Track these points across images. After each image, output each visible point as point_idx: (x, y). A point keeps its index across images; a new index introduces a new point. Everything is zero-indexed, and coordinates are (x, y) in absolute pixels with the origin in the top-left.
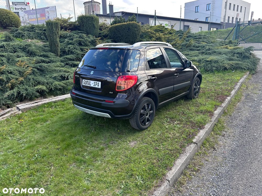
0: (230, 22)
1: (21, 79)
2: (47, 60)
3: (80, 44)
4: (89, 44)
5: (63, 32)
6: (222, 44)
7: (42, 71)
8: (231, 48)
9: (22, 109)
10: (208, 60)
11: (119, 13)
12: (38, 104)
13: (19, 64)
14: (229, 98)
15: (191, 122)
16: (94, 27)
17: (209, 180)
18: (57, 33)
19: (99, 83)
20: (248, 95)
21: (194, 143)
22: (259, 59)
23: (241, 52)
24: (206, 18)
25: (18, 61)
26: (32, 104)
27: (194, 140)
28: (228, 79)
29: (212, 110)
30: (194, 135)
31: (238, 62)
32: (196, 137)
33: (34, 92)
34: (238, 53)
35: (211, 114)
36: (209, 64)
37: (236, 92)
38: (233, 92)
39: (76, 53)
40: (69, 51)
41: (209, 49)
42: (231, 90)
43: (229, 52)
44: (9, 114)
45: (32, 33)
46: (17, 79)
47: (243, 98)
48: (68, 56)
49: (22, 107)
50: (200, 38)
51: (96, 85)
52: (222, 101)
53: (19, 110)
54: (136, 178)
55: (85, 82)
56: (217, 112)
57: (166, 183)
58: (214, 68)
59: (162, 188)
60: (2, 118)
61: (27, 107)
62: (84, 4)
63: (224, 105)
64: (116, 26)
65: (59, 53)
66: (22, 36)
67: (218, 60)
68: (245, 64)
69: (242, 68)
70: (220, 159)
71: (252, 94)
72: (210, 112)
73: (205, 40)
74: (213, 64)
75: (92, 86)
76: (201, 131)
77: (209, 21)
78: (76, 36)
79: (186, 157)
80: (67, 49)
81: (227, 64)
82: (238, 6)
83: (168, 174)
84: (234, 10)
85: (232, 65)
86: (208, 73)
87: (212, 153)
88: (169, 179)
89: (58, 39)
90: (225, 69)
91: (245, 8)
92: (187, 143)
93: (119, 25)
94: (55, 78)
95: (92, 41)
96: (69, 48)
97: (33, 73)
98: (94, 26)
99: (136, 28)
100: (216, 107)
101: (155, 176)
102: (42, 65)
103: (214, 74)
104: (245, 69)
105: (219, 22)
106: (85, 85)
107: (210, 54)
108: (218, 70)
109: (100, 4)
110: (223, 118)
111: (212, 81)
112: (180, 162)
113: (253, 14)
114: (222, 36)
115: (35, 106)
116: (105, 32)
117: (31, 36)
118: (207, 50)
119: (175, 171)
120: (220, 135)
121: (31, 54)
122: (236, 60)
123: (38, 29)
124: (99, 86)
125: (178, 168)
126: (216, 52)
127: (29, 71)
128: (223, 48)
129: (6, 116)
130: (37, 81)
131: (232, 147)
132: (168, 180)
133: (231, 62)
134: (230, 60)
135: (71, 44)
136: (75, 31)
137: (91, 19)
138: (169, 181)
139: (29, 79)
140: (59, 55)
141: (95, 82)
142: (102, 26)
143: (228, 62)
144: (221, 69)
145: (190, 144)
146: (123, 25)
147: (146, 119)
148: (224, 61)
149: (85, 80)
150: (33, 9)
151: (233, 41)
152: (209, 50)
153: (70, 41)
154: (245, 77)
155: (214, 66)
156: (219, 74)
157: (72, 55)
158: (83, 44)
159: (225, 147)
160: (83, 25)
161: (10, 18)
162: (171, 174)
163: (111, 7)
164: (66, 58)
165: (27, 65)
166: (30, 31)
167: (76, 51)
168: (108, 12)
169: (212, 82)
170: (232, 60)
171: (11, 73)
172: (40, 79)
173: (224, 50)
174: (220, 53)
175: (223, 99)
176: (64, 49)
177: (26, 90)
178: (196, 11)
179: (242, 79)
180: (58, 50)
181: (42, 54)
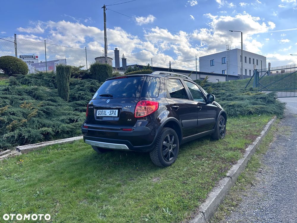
0: (248, 75)
1: (24, 120)
2: (55, 104)
3: (91, 90)
5: (73, 80)
6: (243, 91)
7: (48, 114)
8: (252, 94)
9: (22, 150)
10: (230, 104)
12: (42, 145)
13: (23, 106)
14: (259, 138)
15: (222, 158)
17: (251, 215)
18: (67, 78)
19: (115, 111)
20: (280, 136)
21: (228, 177)
22: (285, 103)
23: (264, 96)
24: (223, 71)
25: (23, 103)
26: (35, 146)
27: (228, 174)
28: (255, 123)
29: (243, 147)
30: (227, 170)
31: (263, 106)
32: (229, 171)
33: (38, 134)
34: (260, 98)
35: (243, 151)
36: (232, 108)
37: (267, 133)
38: (263, 133)
39: (87, 99)
40: (79, 97)
41: (230, 96)
42: (260, 131)
43: (252, 98)
44: (7, 155)
46: (20, 120)
47: (275, 139)
48: (79, 102)
49: (23, 148)
50: (219, 87)
51: (112, 113)
52: (253, 140)
53: (19, 151)
54: (163, 211)
55: (99, 112)
56: (249, 149)
57: (200, 215)
58: (238, 113)
59: (196, 220)
61: (29, 148)
62: (95, 59)
63: (255, 143)
65: (68, 99)
66: (29, 83)
67: (241, 104)
68: (270, 107)
69: (268, 112)
70: (261, 194)
71: (284, 135)
72: (240, 149)
73: (224, 88)
74: (236, 109)
75: (108, 115)
76: (234, 166)
77: (226, 74)
78: (87, 83)
79: (221, 190)
80: (77, 95)
81: (251, 108)
82: (253, 59)
83: (201, 206)
84: (250, 63)
85: (257, 109)
86: (232, 118)
87: (251, 188)
88: (204, 211)
89: (68, 84)
90: (250, 113)
91: (261, 61)
92: (220, 177)
93: (134, 73)
94: (63, 121)
96: (80, 94)
97: (39, 115)
98: (107, 75)
100: (247, 145)
101: (186, 208)
102: (49, 107)
103: (239, 118)
104: (271, 113)
105: (237, 75)
106: (99, 115)
107: (231, 100)
108: (242, 114)
109: (112, 59)
110: (256, 156)
111: (238, 124)
112: (214, 195)
113: (270, 66)
114: (242, 86)
115: (38, 147)
117: (38, 83)
118: (227, 96)
119: (210, 203)
120: (256, 172)
121: (38, 98)
122: (260, 104)
123: (46, 76)
124: (115, 114)
125: (213, 200)
126: (237, 98)
127: (34, 112)
128: (245, 94)
129: (3, 157)
130: (42, 124)
131: (272, 183)
132: (202, 212)
133: (255, 106)
134: (254, 104)
135: (81, 90)
136: (87, 79)
137: (104, 67)
138: (204, 213)
139: (34, 122)
140: (68, 101)
141: (111, 111)
143: (252, 106)
144: (246, 114)
145: (224, 178)
147: (170, 153)
148: (247, 105)
149: (100, 110)
150: (41, 62)
151: (254, 88)
152: (230, 97)
153: (81, 88)
154: (273, 120)
155: (238, 111)
156: (245, 118)
157: (82, 101)
159: (264, 182)
160: (95, 73)
161: (17, 65)
162: (205, 207)
163: (124, 60)
164: (76, 103)
165: (33, 107)
166: (38, 79)
167: (87, 97)
168: (121, 66)
169: (238, 125)
170: (256, 104)
171: (13, 114)
172: (47, 122)
173: (245, 96)
174: (242, 99)
175: (253, 138)
176: (73, 95)
177: (29, 132)
178: (212, 65)
179: (270, 122)
180: (67, 95)
181: (49, 98)
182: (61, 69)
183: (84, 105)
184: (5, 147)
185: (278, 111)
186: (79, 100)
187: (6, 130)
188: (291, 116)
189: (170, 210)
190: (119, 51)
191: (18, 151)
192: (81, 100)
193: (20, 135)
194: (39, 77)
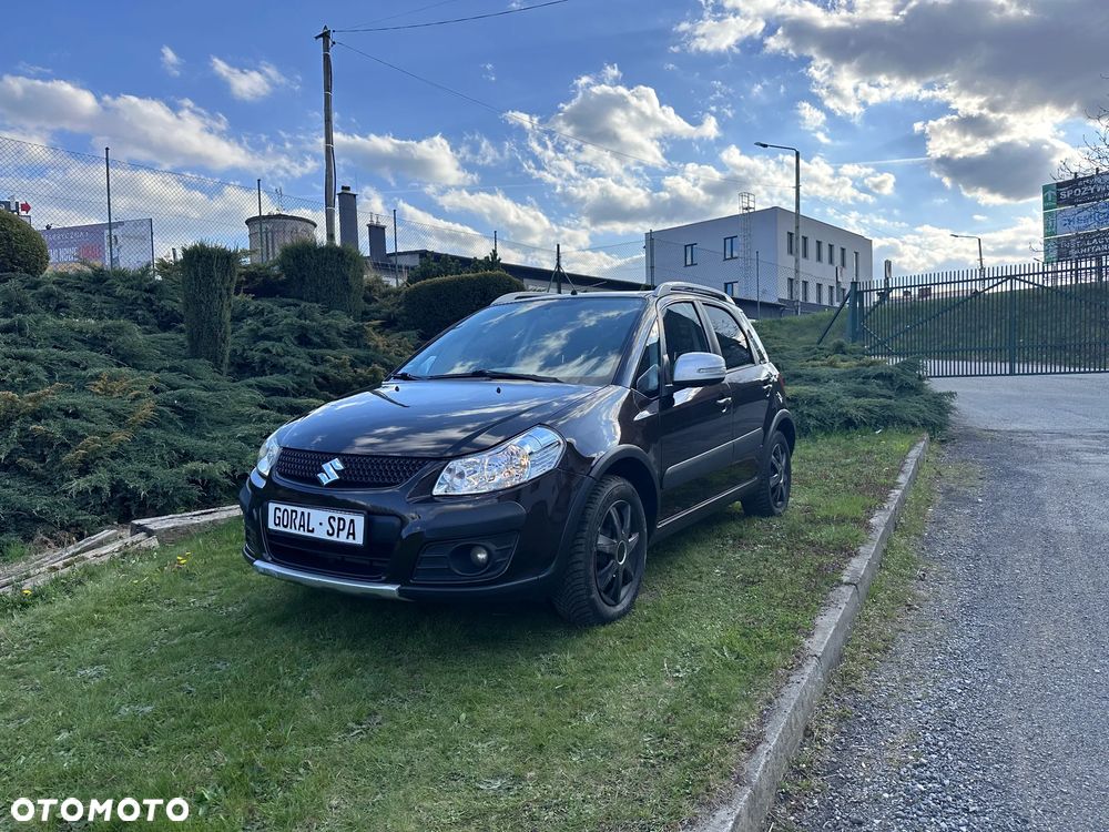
0: (812, 299)
1: (121, 436)
3: (303, 340)
4: (340, 340)
6: (811, 354)
7: (185, 418)
8: (845, 365)
9: (160, 530)
13: (100, 388)
14: (897, 492)
15: (812, 544)
16: (348, 288)
18: (224, 292)
20: (951, 490)
21: (848, 584)
22: (951, 395)
23: (890, 372)
24: (726, 284)
25: (97, 377)
26: (194, 518)
27: (845, 579)
29: (861, 514)
30: (837, 569)
31: (888, 401)
32: (845, 572)
33: (182, 483)
34: (876, 377)
35: (864, 525)
37: (913, 480)
38: (902, 479)
39: (294, 371)
40: (263, 361)
42: (893, 474)
43: (847, 376)
44: (117, 545)
45: (96, 298)
46: (105, 435)
48: (270, 380)
49: (156, 524)
52: (883, 497)
53: (150, 533)
54: (714, 654)
56: (879, 520)
57: (809, 668)
58: (812, 422)
59: (808, 670)
60: (96, 556)
61: (177, 524)
62: (247, 222)
63: (891, 506)
64: (437, 286)
65: (225, 368)
66: (60, 306)
67: (819, 396)
68: (909, 407)
69: (903, 422)
70: (938, 625)
72: (856, 520)
74: (805, 409)
76: (854, 561)
78: (284, 315)
79: (841, 611)
80: (257, 356)
81: (852, 405)
82: (830, 246)
83: (807, 644)
84: (819, 258)
85: (869, 411)
87: (909, 615)
88: (819, 655)
89: (227, 315)
90: (850, 422)
91: (857, 253)
92: (827, 585)
93: (448, 282)
94: (244, 441)
95: (349, 331)
96: (267, 351)
98: (348, 284)
100: (870, 511)
102: (190, 395)
103: (815, 440)
104: (914, 425)
105: (774, 300)
108: (825, 428)
109: (315, 226)
110: (900, 541)
112: (827, 627)
113: (890, 270)
115: (205, 524)
116: (386, 306)
119: (824, 638)
120: (911, 578)
122: (880, 396)
123: (121, 284)
125: (830, 634)
126: (800, 376)
127: (146, 408)
128: (822, 365)
130: (178, 451)
131: (962, 601)
132: (815, 656)
133: (863, 401)
134: (858, 394)
135: (266, 337)
136: (269, 299)
138: (819, 658)
139: (149, 442)
140: (225, 374)
142: (370, 288)
143: (855, 401)
144: (837, 425)
145: (837, 586)
148: (838, 398)
150: (48, 228)
151: (849, 346)
153: (266, 330)
155: (809, 416)
156: (834, 439)
157: (277, 376)
158: (317, 340)
159: (938, 601)
160: (303, 278)
162: (816, 645)
163: (377, 232)
164: (259, 385)
165: (135, 392)
166: (90, 292)
167: (295, 362)
169: (819, 461)
170: (866, 395)
171: (76, 415)
172: (187, 442)
173: (824, 371)
174: (816, 380)
175: (882, 491)
176: (241, 355)
177: (145, 475)
178: (689, 263)
179: (917, 449)
180: (223, 354)
181: (168, 364)
182: (203, 259)
183: (285, 393)
184: (78, 525)
185: (933, 417)
186: (263, 373)
187: (63, 468)
188: (970, 436)
189: (731, 651)
190: (355, 196)
191: (143, 533)
192: (271, 374)
193: (117, 487)
194: (93, 286)
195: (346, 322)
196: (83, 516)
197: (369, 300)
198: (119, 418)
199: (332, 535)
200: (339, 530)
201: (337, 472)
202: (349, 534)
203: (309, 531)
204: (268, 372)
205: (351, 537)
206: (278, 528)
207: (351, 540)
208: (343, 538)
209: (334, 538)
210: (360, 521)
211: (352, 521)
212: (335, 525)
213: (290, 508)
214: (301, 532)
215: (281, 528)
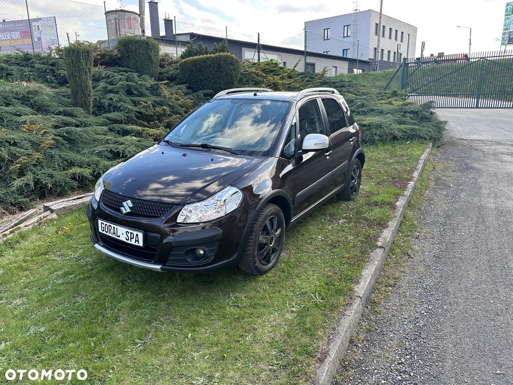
0: (385, 59)
1: (37, 155)
2: (73, 121)
3: (129, 92)
4: (147, 92)
6: (381, 96)
7: (71, 142)
8: (397, 103)
9: (57, 209)
10: (364, 123)
11: (184, 36)
12: (85, 201)
13: (26, 129)
14: (412, 183)
15: (366, 219)
16: (152, 62)
17: (414, 297)
18: (87, 70)
20: (439, 179)
21: (380, 247)
22: (446, 122)
23: (417, 110)
24: (344, 50)
25: (25, 123)
26: (74, 201)
27: (379, 244)
28: (402, 155)
29: (392, 200)
30: (376, 237)
31: (414, 127)
32: (380, 239)
33: (68, 180)
34: (411, 112)
35: (394, 207)
36: (366, 130)
37: (421, 175)
38: (416, 174)
39: (125, 110)
40: (110, 105)
41: (363, 106)
42: (411, 172)
43: (397, 111)
44: (35, 219)
45: (26, 69)
46: (29, 156)
47: (432, 184)
48: (112, 115)
49: (55, 206)
50: (343, 87)
52: (404, 187)
53: (52, 211)
54: (312, 297)
56: (400, 203)
57: (358, 301)
58: (377, 138)
59: (355, 306)
60: (25, 226)
61: (65, 206)
62: (105, 14)
63: (407, 193)
64: (196, 61)
65: (91, 110)
66: (8, 75)
67: (381, 123)
68: (425, 129)
69: (421, 137)
70: (421, 269)
71: (444, 178)
72: (389, 204)
73: (351, 90)
74: (374, 131)
76: (385, 231)
77: (349, 56)
78: (119, 77)
79: (375, 267)
80: (106, 102)
81: (396, 129)
82: (396, 31)
83: (356, 289)
84: (390, 38)
85: (405, 132)
86: (367, 146)
87: (408, 262)
88: (361, 296)
89: (90, 83)
90: (395, 138)
91: (409, 35)
92: (370, 248)
93: (201, 59)
94: (99, 154)
95: (152, 86)
96: (111, 99)
97: (57, 145)
98: (151, 59)
99: (233, 65)
100: (397, 196)
101: (339, 292)
102: (72, 130)
103: (377, 147)
104: (425, 139)
105: (366, 59)
107: (365, 113)
108: (383, 140)
110: (410, 214)
111: (377, 158)
112: (368, 273)
113: (424, 47)
114: (377, 83)
115: (79, 204)
116: (171, 70)
117: (25, 76)
118: (359, 107)
119: (365, 284)
121: (40, 109)
122: (411, 124)
123: (38, 62)
125: (368, 281)
126: (374, 110)
127: (49, 140)
128: (385, 103)
129: (31, 222)
130: (67, 161)
131: (434, 253)
132: (359, 297)
133: (402, 127)
134: (401, 123)
135: (111, 91)
136: (113, 68)
138: (361, 298)
139: (52, 157)
140: (91, 112)
142: (163, 60)
143: (398, 126)
144: (388, 139)
145: (375, 249)
146: (208, 58)
148: (391, 124)
150: (4, 21)
151: (399, 92)
152: (362, 108)
153: (110, 87)
154: (428, 150)
155: (376, 134)
156: (386, 147)
157: (116, 113)
158: (135, 92)
159: (423, 253)
160: (129, 57)
162: (361, 289)
163: (169, 23)
164: (108, 118)
165: (44, 130)
166: (23, 66)
167: (126, 105)
169: (378, 161)
170: (404, 123)
171: (15, 144)
172: (72, 155)
173: (386, 107)
174: (381, 112)
175: (402, 183)
176: (99, 101)
177: (51, 176)
178: (326, 38)
179: (424, 153)
180: (89, 102)
181: (61, 109)
182: (75, 53)
183: (121, 122)
184: (19, 203)
185: (435, 134)
186: (110, 112)
187: (10, 173)
188: (453, 143)
189: (320, 295)
190: (157, 3)
191: (49, 211)
192: (114, 111)
193: (37, 182)
194: (24, 63)
195: (150, 82)
196: (21, 199)
197: (162, 66)
198: (36, 146)
199: (128, 240)
200: (131, 238)
201: (130, 207)
202: (136, 241)
203: (117, 236)
204: (112, 111)
205: (137, 242)
206: (103, 232)
207: (137, 244)
208: (133, 242)
209: (129, 242)
210: (141, 235)
211: (137, 235)
212: (129, 235)
213: (108, 224)
214: (114, 236)
215: (105, 233)
